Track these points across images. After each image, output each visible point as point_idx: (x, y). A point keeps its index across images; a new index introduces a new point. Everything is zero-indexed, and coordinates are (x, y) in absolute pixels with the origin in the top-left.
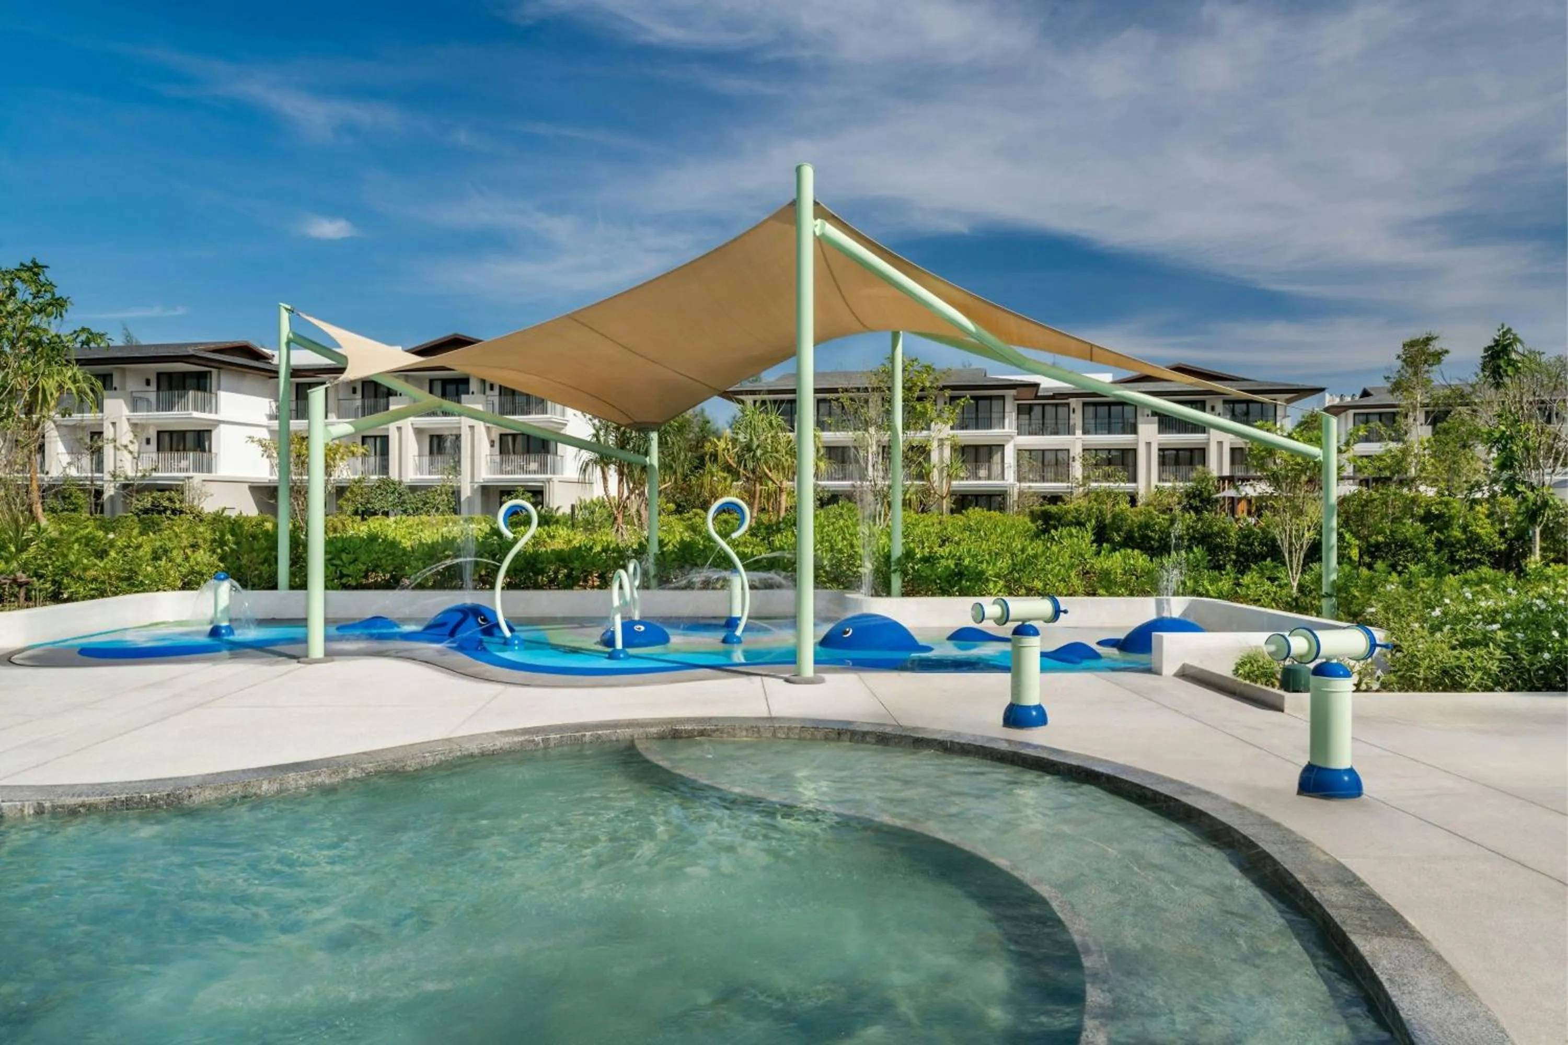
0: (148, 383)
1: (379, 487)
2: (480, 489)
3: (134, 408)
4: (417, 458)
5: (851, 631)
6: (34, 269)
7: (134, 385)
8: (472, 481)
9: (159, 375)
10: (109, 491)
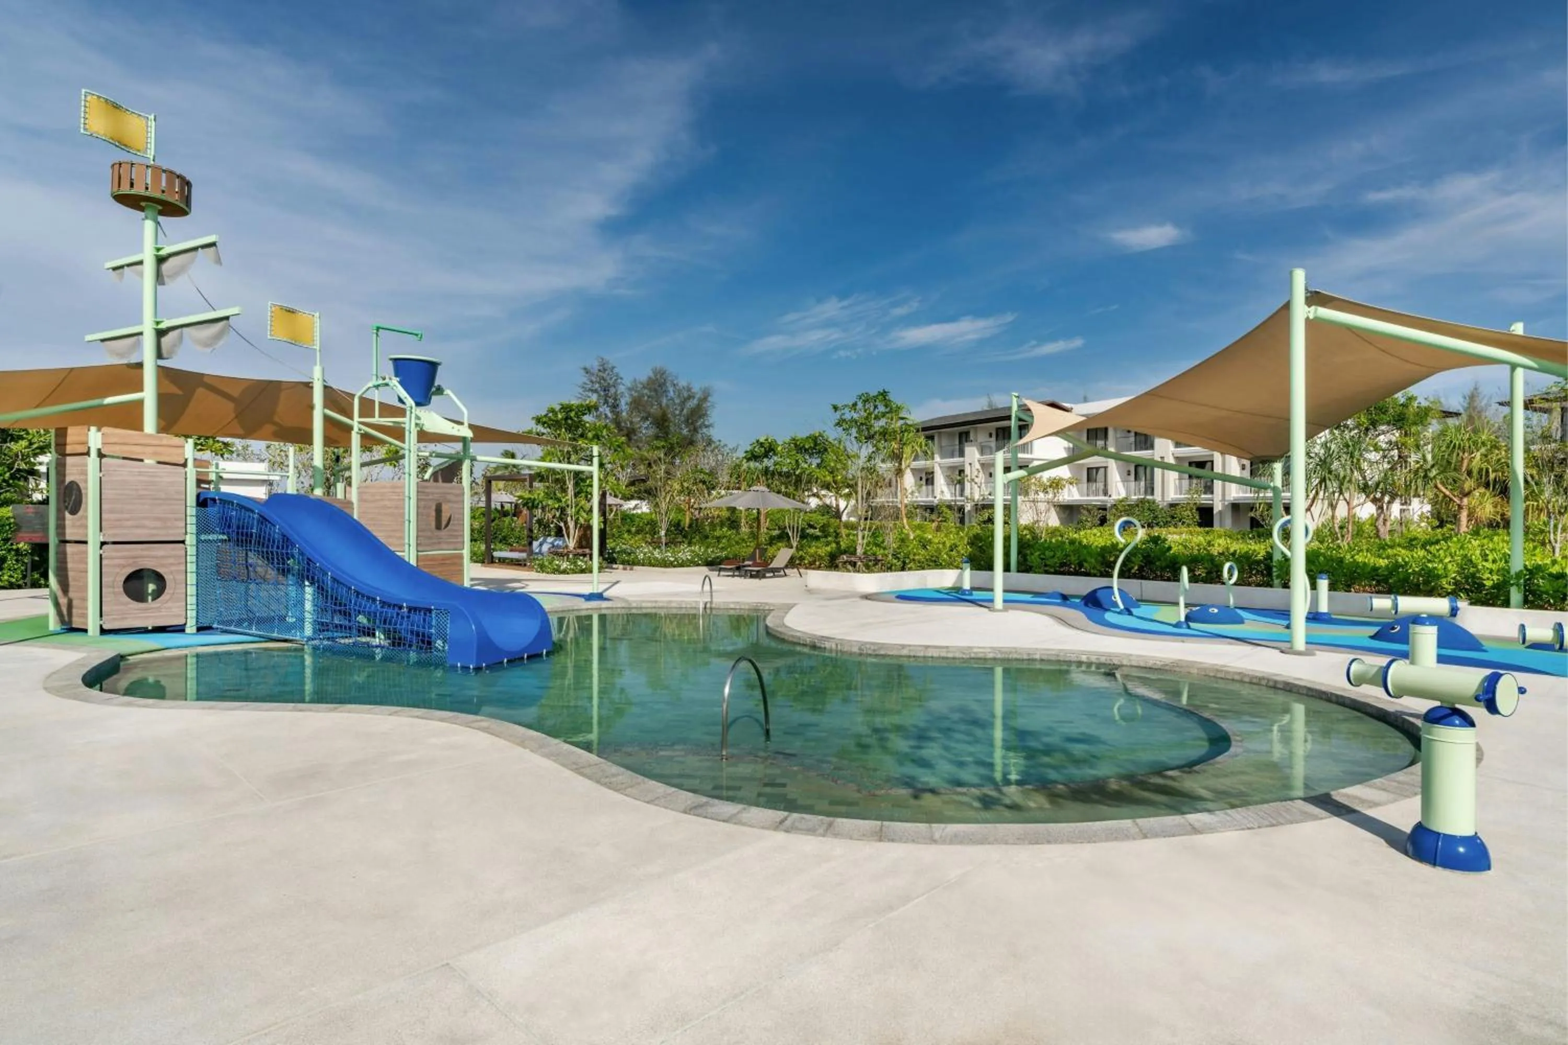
0: (991, 435)
1: (1137, 505)
2: (1230, 507)
3: (982, 453)
4: (1177, 482)
5: (1399, 628)
6: (884, 394)
7: (982, 437)
8: (1223, 499)
9: (998, 429)
10: (968, 507)
